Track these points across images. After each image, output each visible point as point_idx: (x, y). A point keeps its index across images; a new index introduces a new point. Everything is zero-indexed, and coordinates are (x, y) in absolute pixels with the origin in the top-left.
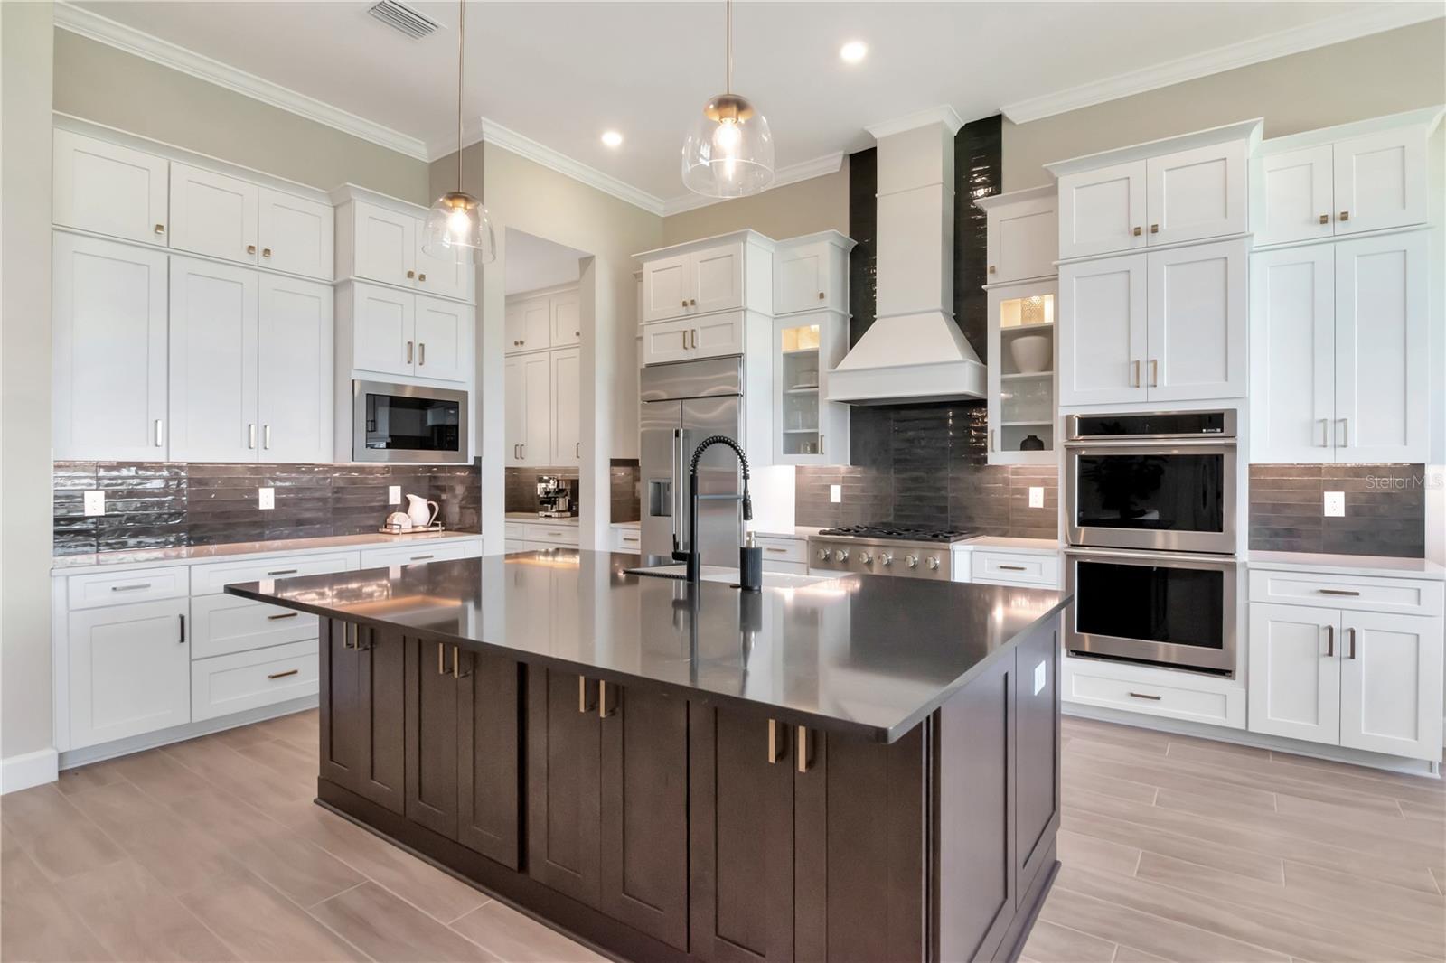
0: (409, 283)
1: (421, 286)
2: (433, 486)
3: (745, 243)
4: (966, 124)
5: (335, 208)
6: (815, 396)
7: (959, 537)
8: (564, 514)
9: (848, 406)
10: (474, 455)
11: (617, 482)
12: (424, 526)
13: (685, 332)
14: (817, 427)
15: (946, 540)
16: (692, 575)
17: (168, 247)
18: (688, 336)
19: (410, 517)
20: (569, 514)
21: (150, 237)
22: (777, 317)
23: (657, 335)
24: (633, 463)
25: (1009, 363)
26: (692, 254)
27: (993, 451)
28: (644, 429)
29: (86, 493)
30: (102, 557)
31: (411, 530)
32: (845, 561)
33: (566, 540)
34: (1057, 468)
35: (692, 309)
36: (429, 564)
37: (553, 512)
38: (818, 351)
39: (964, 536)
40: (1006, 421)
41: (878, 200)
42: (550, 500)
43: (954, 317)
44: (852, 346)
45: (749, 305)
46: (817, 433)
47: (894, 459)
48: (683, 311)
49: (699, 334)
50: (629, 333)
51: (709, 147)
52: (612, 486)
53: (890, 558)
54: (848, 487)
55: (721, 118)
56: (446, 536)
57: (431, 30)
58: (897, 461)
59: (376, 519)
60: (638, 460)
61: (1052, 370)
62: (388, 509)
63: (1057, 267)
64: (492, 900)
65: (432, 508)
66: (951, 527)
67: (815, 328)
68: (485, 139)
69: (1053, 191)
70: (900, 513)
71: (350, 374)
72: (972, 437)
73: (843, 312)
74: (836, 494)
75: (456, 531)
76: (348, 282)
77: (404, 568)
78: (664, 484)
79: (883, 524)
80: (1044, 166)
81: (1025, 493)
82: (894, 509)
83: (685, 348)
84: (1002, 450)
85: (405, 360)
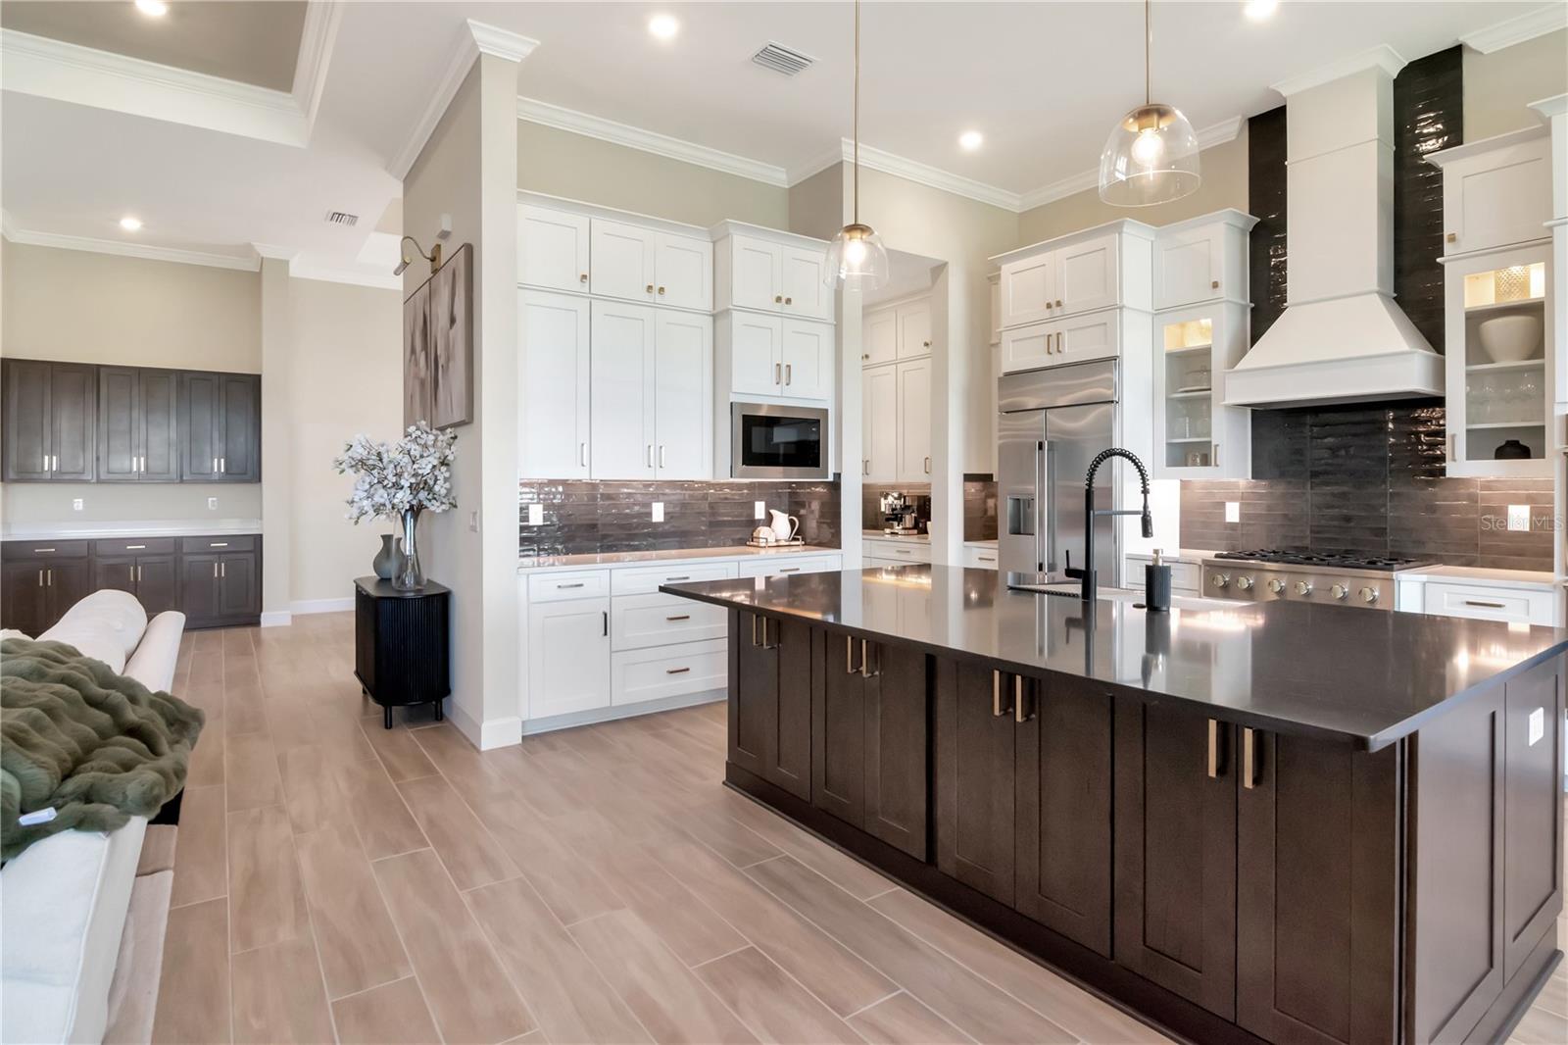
0: (778, 307)
1: (788, 309)
2: (793, 502)
3: (1120, 234)
4: (1410, 63)
5: (714, 243)
6: (1208, 399)
7: (1405, 565)
8: (911, 532)
9: (1249, 411)
10: (834, 471)
11: (970, 498)
12: (786, 541)
13: (1049, 336)
14: (1209, 434)
15: (1388, 567)
16: (1087, 593)
17: (590, 293)
18: (1053, 339)
19: (773, 531)
20: (916, 531)
21: (577, 286)
22: (1158, 313)
23: (1017, 340)
24: (986, 479)
25: (1477, 348)
26: (1057, 251)
27: (1454, 460)
28: (1001, 442)
29: (531, 506)
30: (542, 560)
31: (775, 544)
32: (1250, 590)
33: (917, 557)
34: (1553, 481)
35: (1057, 311)
36: (790, 576)
37: (898, 528)
38: (1210, 348)
39: (1412, 564)
40: (1473, 423)
41: (1288, 168)
42: (896, 516)
43: (1395, 298)
44: (1254, 340)
45: (1125, 302)
46: (1210, 442)
47: (1311, 472)
48: (1047, 313)
49: (1066, 338)
50: (984, 340)
51: (1126, 160)
52: (966, 502)
53: (1310, 587)
54: (1249, 504)
55: (1140, 129)
56: (806, 550)
57: (804, 65)
58: (1314, 474)
59: (744, 532)
60: (992, 475)
61: (1543, 357)
62: (753, 524)
63: (1551, 228)
64: (899, 888)
65: (792, 523)
66: (1391, 553)
67: (1206, 322)
68: (844, 158)
69: (1545, 132)
70: (1317, 535)
71: (729, 396)
72: (1422, 443)
73: (1243, 303)
74: (1233, 513)
75: (815, 545)
76: (727, 312)
77: (768, 579)
78: (1024, 500)
79: (1296, 548)
80: (1529, 105)
81: (1501, 513)
82: (1311, 532)
83: (1049, 353)
84: (1468, 458)
85: (774, 382)
